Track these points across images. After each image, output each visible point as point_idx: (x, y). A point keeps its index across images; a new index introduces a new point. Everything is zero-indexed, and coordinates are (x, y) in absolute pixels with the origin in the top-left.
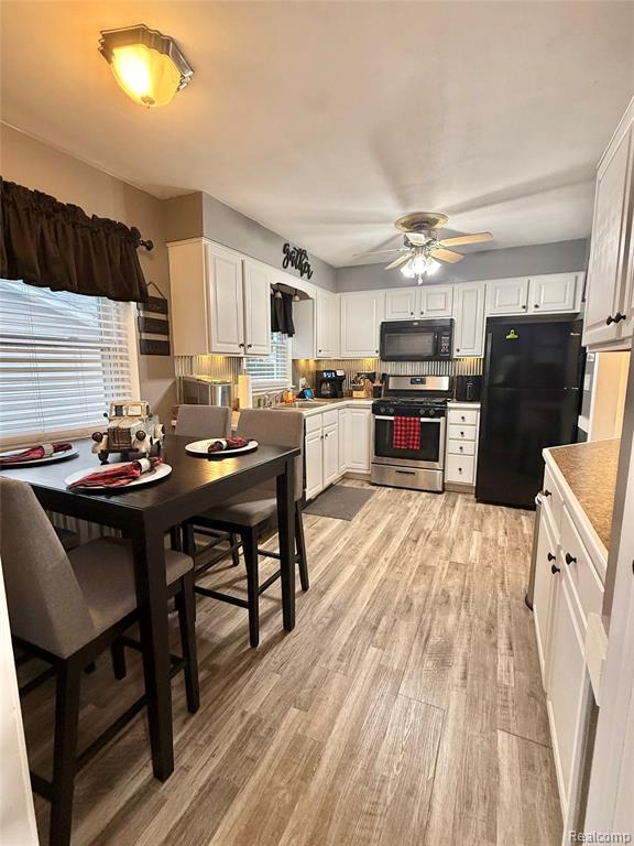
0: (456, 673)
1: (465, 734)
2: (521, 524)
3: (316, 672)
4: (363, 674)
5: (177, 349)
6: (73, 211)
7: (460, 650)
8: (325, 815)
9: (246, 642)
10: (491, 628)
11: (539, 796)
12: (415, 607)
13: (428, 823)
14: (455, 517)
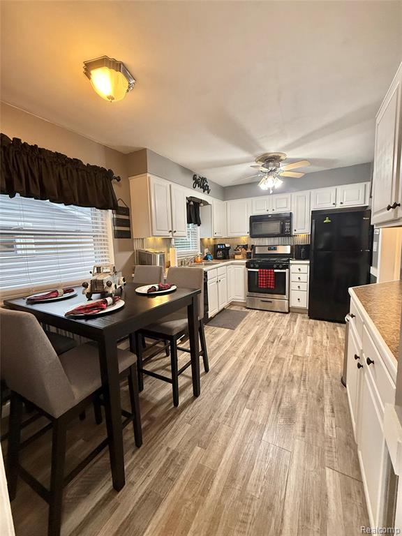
0: (298, 427)
1: (304, 469)
2: (337, 332)
3: (212, 423)
4: (240, 426)
5: (135, 235)
6: (76, 162)
7: (301, 411)
8: (215, 521)
9: (171, 403)
10: (320, 399)
11: (355, 515)
12: (272, 384)
13: (281, 531)
14: (296, 328)
